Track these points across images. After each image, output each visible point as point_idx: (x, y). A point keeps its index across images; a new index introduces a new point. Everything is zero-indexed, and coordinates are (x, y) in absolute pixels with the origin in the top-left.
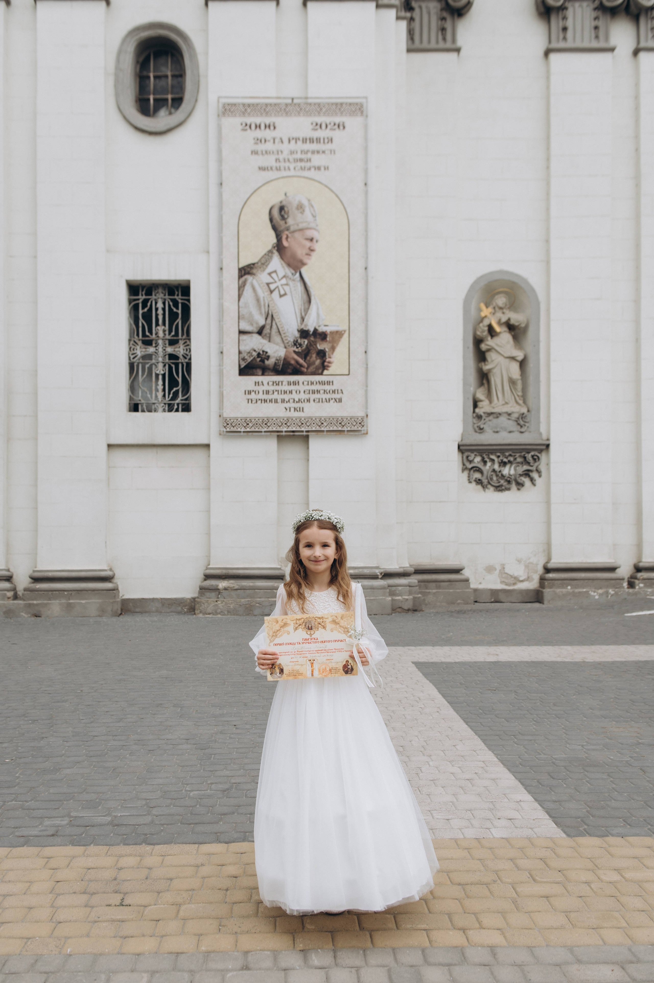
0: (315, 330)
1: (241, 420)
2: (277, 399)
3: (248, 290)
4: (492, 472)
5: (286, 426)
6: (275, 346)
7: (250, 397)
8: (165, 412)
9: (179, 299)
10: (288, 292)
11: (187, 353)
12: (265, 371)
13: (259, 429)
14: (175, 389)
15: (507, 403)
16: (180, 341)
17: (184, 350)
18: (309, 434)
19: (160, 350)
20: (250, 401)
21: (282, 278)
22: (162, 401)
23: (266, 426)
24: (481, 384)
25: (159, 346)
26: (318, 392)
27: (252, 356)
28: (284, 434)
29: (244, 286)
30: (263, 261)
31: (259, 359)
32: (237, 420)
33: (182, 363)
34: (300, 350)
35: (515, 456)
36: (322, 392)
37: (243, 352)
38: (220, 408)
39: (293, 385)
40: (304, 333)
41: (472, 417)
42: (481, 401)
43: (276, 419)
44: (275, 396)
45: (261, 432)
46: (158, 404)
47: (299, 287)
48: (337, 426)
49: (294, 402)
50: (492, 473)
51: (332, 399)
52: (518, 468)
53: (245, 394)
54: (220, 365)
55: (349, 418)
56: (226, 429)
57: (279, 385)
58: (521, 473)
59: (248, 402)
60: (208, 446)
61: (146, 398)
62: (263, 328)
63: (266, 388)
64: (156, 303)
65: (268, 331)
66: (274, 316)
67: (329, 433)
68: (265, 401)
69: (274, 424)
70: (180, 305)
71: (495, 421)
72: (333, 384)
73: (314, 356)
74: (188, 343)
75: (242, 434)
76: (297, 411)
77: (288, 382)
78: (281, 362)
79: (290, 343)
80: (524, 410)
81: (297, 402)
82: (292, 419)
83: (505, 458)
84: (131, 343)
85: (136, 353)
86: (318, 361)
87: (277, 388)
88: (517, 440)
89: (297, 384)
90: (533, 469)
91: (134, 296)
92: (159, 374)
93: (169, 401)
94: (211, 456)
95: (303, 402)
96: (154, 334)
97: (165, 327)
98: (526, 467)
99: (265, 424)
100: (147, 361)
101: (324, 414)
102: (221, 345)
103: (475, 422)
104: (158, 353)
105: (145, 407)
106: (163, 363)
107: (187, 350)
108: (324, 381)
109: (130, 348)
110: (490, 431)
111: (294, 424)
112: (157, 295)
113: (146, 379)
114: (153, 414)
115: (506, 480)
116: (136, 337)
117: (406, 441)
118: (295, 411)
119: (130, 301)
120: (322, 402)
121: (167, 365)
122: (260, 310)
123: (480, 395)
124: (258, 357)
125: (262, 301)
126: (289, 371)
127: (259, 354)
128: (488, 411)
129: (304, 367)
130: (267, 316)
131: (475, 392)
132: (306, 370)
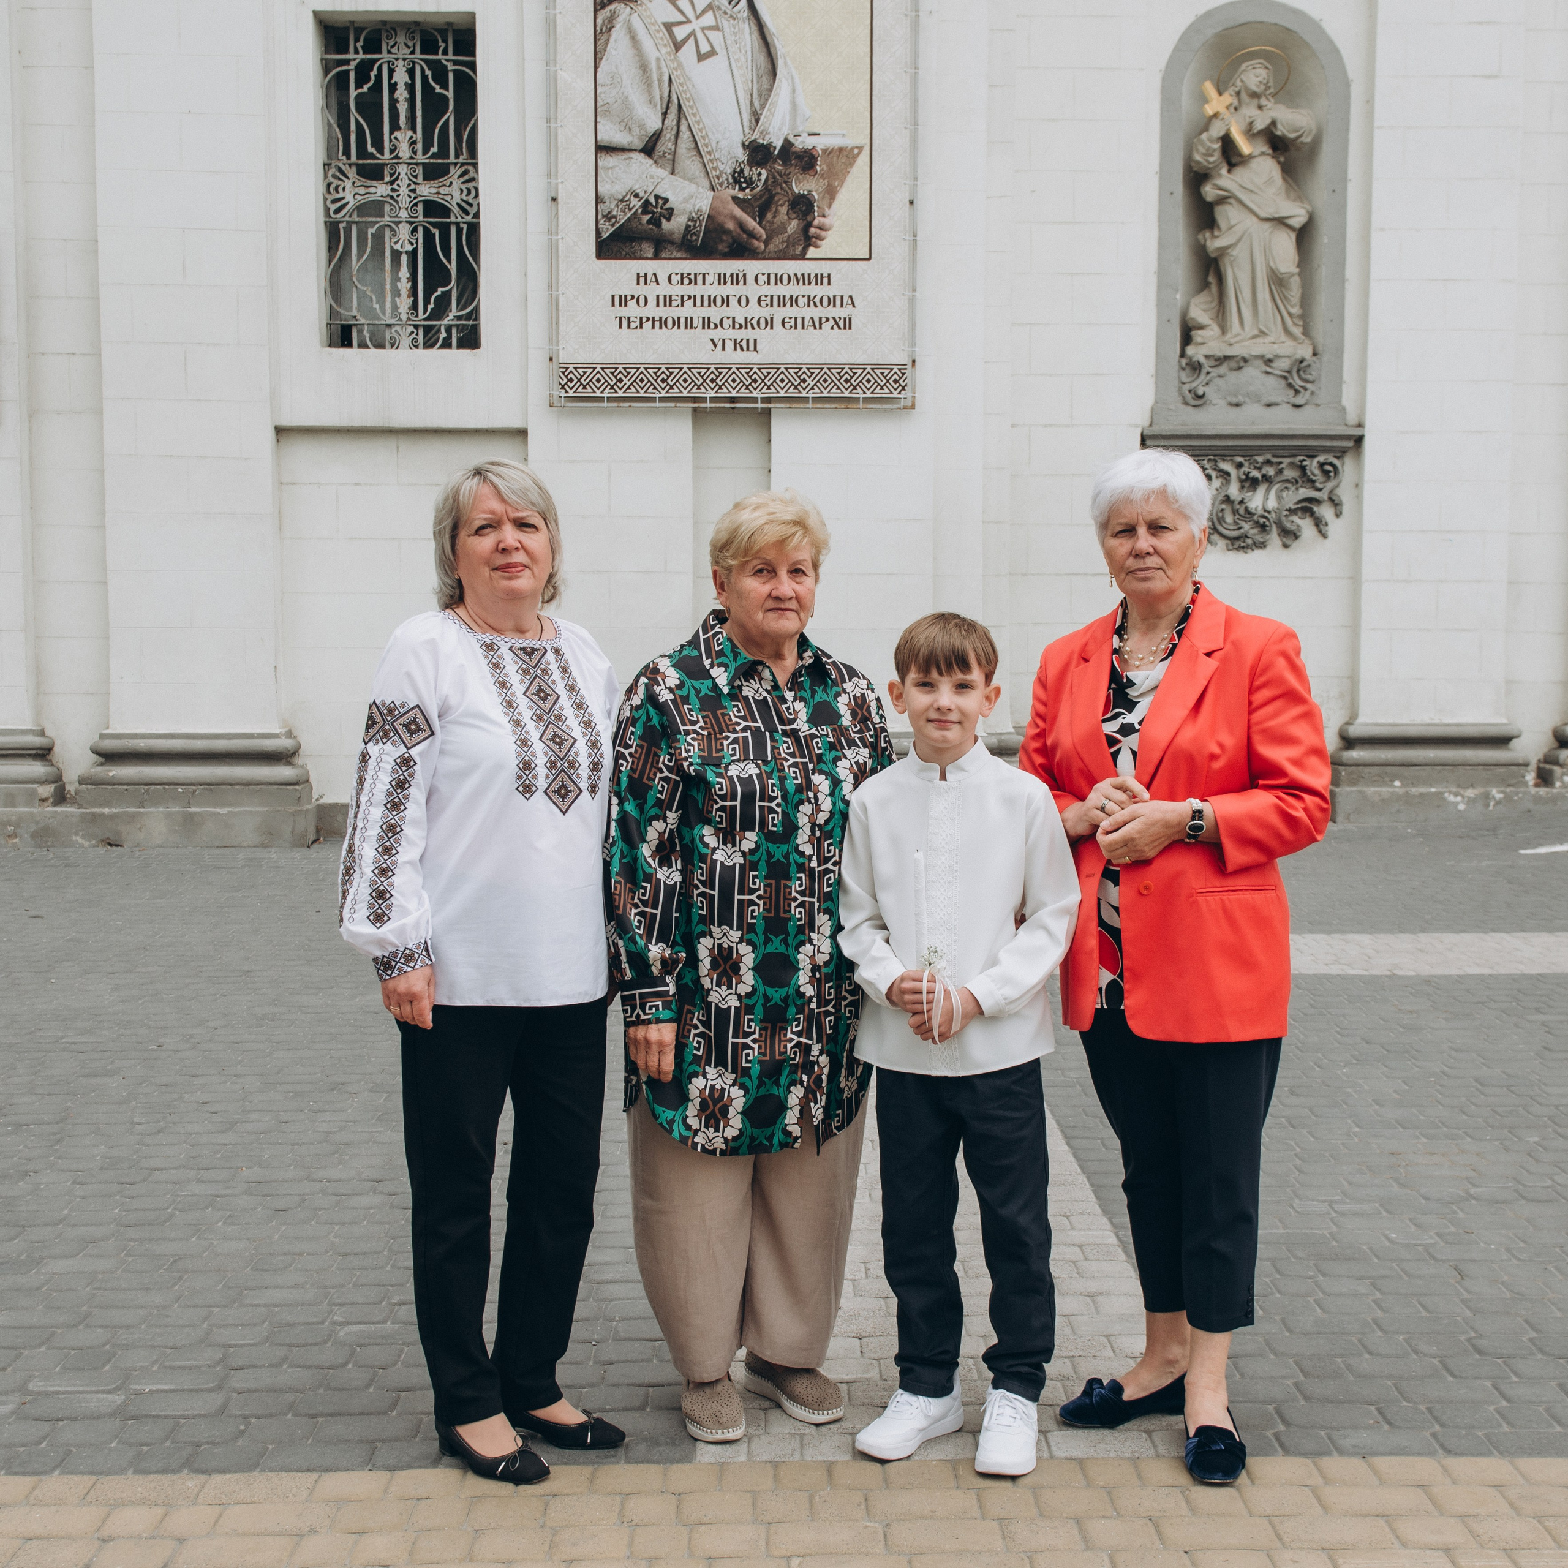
0: (787, 145)
1: (602, 369)
2: (692, 319)
3: (618, 41)
4: (1223, 502)
5: (713, 386)
6: (687, 182)
7: (624, 312)
8: (417, 347)
9: (447, 61)
10: (718, 49)
11: (470, 199)
12: (661, 247)
13: (646, 392)
14: (440, 290)
15: (1263, 333)
16: (452, 169)
17: (462, 190)
18: (770, 406)
19: (404, 190)
20: (625, 323)
21: (704, 12)
22: (409, 319)
23: (663, 386)
24: (1203, 286)
25: (399, 182)
26: (794, 301)
27: (630, 210)
28: (708, 405)
29: (610, 29)
31: (646, 218)
32: (594, 369)
33: (458, 224)
34: (748, 194)
35: (1281, 463)
36: (802, 301)
37: (608, 201)
38: (550, 340)
39: (732, 283)
40: (758, 153)
41: (1177, 368)
42: (1201, 327)
43: (689, 369)
44: (688, 310)
45: (653, 400)
46: (398, 328)
47: (748, 35)
48: (838, 388)
49: (734, 327)
50: (1223, 506)
52: (1285, 494)
53: (613, 305)
54: (549, 232)
55: (869, 368)
56: (567, 391)
57: (696, 283)
58: (1293, 507)
59: (620, 327)
60: (522, 433)
61: (369, 312)
62: (656, 136)
63: (664, 289)
64: (391, 72)
65: (671, 146)
66: (684, 109)
67: (819, 406)
68: (663, 323)
69: (685, 381)
70: (451, 76)
71: (1233, 377)
72: (829, 284)
73: (784, 210)
74: (472, 174)
75: (605, 404)
76: (742, 349)
77: (719, 275)
78: (700, 225)
79: (724, 176)
80: (1305, 352)
81: (741, 327)
82: (730, 369)
83: (1256, 468)
84: (330, 174)
85: (343, 198)
86: (795, 223)
87: (691, 290)
88: (1286, 426)
89: (742, 282)
90: (1323, 495)
91: (339, 52)
92: (401, 253)
93: (425, 320)
94: (529, 458)
95: (755, 326)
96: (387, 151)
97: (415, 132)
98: (1305, 492)
99: (663, 381)
100: (370, 219)
101: (807, 357)
102: (553, 181)
103: (1184, 380)
104: (399, 199)
105: (367, 335)
106: (411, 223)
107: (469, 191)
108: (809, 275)
109: (329, 185)
110: (1222, 403)
111: (734, 381)
112: (394, 50)
113: (370, 266)
114: (388, 353)
115: (1257, 523)
116: (344, 158)
117: (1013, 426)
118: (735, 349)
119: (327, 67)
120: (803, 327)
121: (420, 230)
122: (649, 92)
123: (1199, 313)
124: (645, 212)
125: (654, 70)
126: (720, 247)
127: (647, 203)
128: (1219, 353)
129: (758, 239)
130: (668, 108)
131: (1188, 304)
132: (763, 247)
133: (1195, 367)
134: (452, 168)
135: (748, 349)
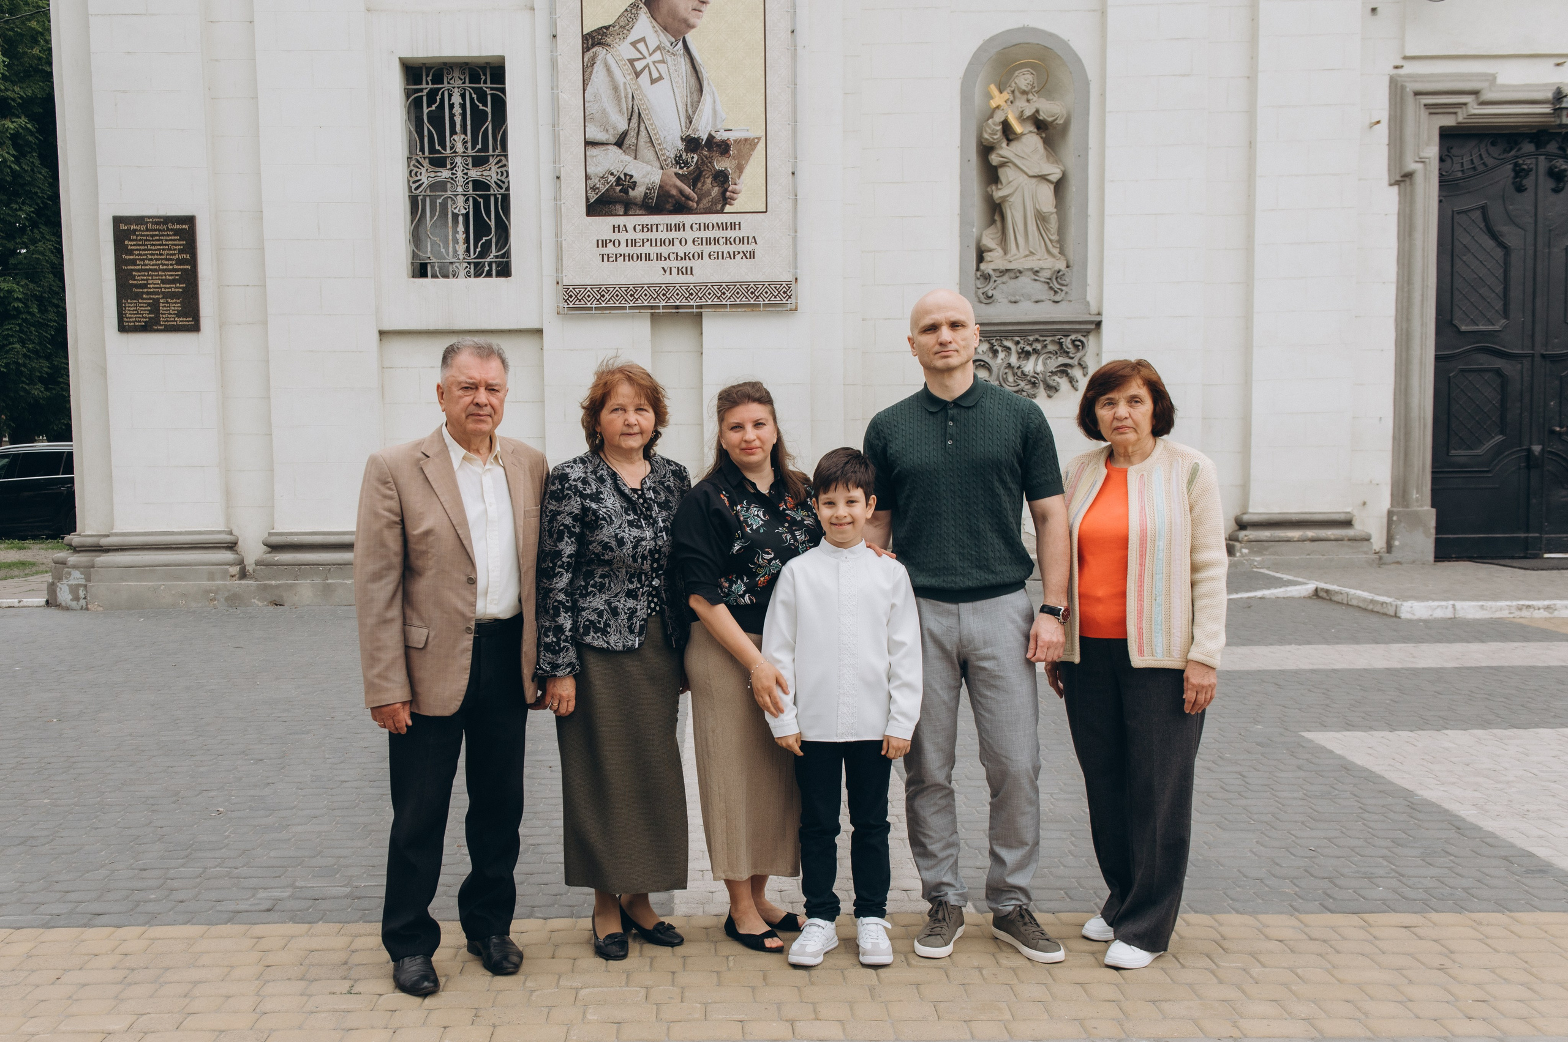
0: (711, 138)
1: (591, 288)
2: (649, 254)
3: (599, 74)
4: (1006, 368)
5: (664, 298)
6: (645, 165)
7: (605, 251)
8: (470, 276)
9: (487, 88)
10: (664, 75)
11: (503, 179)
12: (629, 207)
13: (620, 303)
14: (484, 239)
15: (1032, 254)
16: (491, 160)
17: (497, 173)
18: (701, 311)
19: (460, 174)
20: (606, 258)
21: (655, 51)
22: (464, 258)
23: (631, 299)
24: (992, 222)
25: (456, 168)
26: (717, 241)
27: (608, 183)
28: (661, 311)
29: (593, 66)
30: (622, 24)
31: (619, 188)
32: (586, 288)
33: (496, 196)
34: (685, 171)
36: (722, 241)
37: (593, 178)
38: (557, 270)
39: (676, 231)
40: (692, 143)
41: (974, 278)
42: (990, 250)
43: (648, 287)
44: (647, 249)
45: (624, 308)
46: (457, 264)
47: (684, 65)
48: (747, 298)
49: (677, 259)
50: (1007, 371)
51: (739, 253)
52: (1048, 362)
53: (598, 247)
54: (555, 199)
55: (766, 285)
56: (568, 304)
57: (652, 231)
58: (1054, 370)
59: (603, 261)
60: (539, 332)
61: (438, 255)
62: (625, 134)
63: (631, 235)
64: (450, 96)
65: (634, 140)
66: (643, 116)
67: (734, 309)
68: (630, 257)
70: (489, 98)
71: (1012, 283)
72: (740, 229)
73: (709, 181)
74: (504, 162)
75: (594, 312)
76: (683, 274)
77: (667, 225)
78: (654, 192)
79: (670, 160)
80: (1061, 265)
81: (682, 259)
82: (675, 287)
83: (1028, 344)
84: (411, 164)
85: (420, 180)
86: (716, 189)
87: (649, 235)
88: (1049, 316)
89: (682, 229)
90: (1075, 362)
91: (415, 85)
92: (459, 215)
93: (474, 258)
94: (545, 348)
95: (691, 258)
96: (448, 148)
97: (466, 135)
98: (1062, 360)
99: (631, 295)
100: (438, 193)
101: (726, 278)
102: (557, 166)
103: (979, 286)
104: (457, 180)
105: (438, 270)
106: (465, 195)
107: (502, 173)
108: (726, 223)
109: (411, 172)
110: (1005, 301)
111: (678, 294)
112: (451, 82)
113: (438, 224)
114: (451, 281)
115: (1030, 381)
116: (421, 153)
117: (863, 320)
118: (678, 274)
119: (408, 94)
120: (723, 258)
121: (471, 199)
122: (619, 105)
123: (989, 241)
124: (618, 185)
125: (622, 91)
126: (667, 207)
127: (619, 178)
128: (1002, 268)
129: (692, 201)
130: (631, 115)
131: (981, 236)
132: (695, 206)
133: (987, 277)
134: (491, 158)
135: (687, 273)
